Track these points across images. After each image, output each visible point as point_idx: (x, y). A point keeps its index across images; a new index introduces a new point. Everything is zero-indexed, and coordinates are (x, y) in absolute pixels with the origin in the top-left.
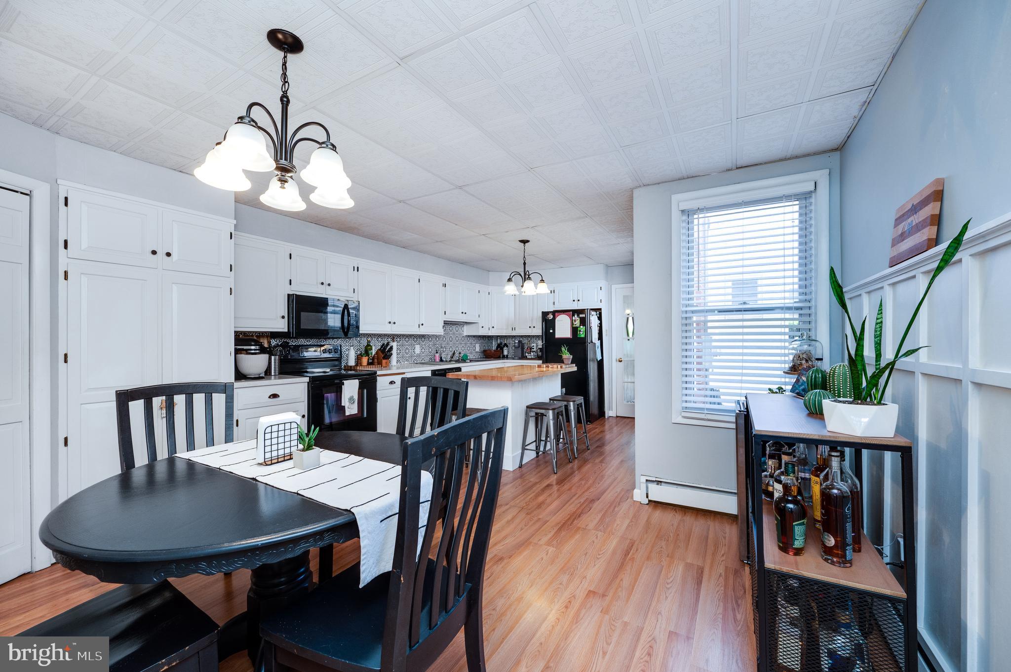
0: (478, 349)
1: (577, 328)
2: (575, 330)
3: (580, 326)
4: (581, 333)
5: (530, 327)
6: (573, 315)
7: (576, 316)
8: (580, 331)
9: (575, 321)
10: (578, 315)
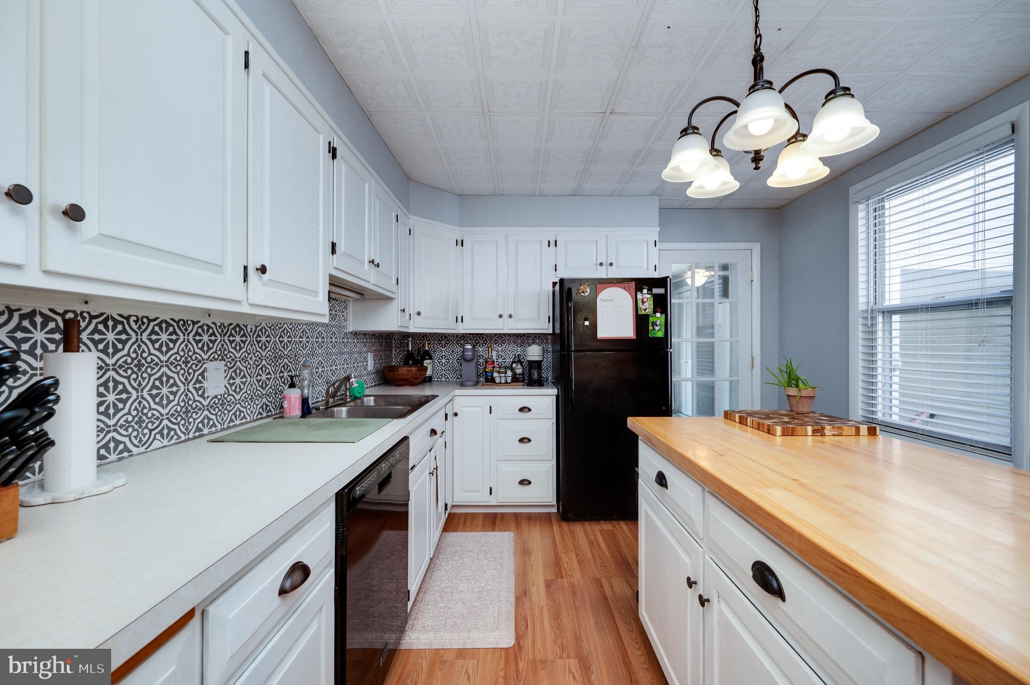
0: (371, 366)
1: (647, 317)
2: (641, 321)
3: (655, 312)
4: (657, 328)
5: (501, 316)
6: (639, 289)
7: (645, 291)
8: (654, 324)
9: (643, 302)
10: (650, 290)
